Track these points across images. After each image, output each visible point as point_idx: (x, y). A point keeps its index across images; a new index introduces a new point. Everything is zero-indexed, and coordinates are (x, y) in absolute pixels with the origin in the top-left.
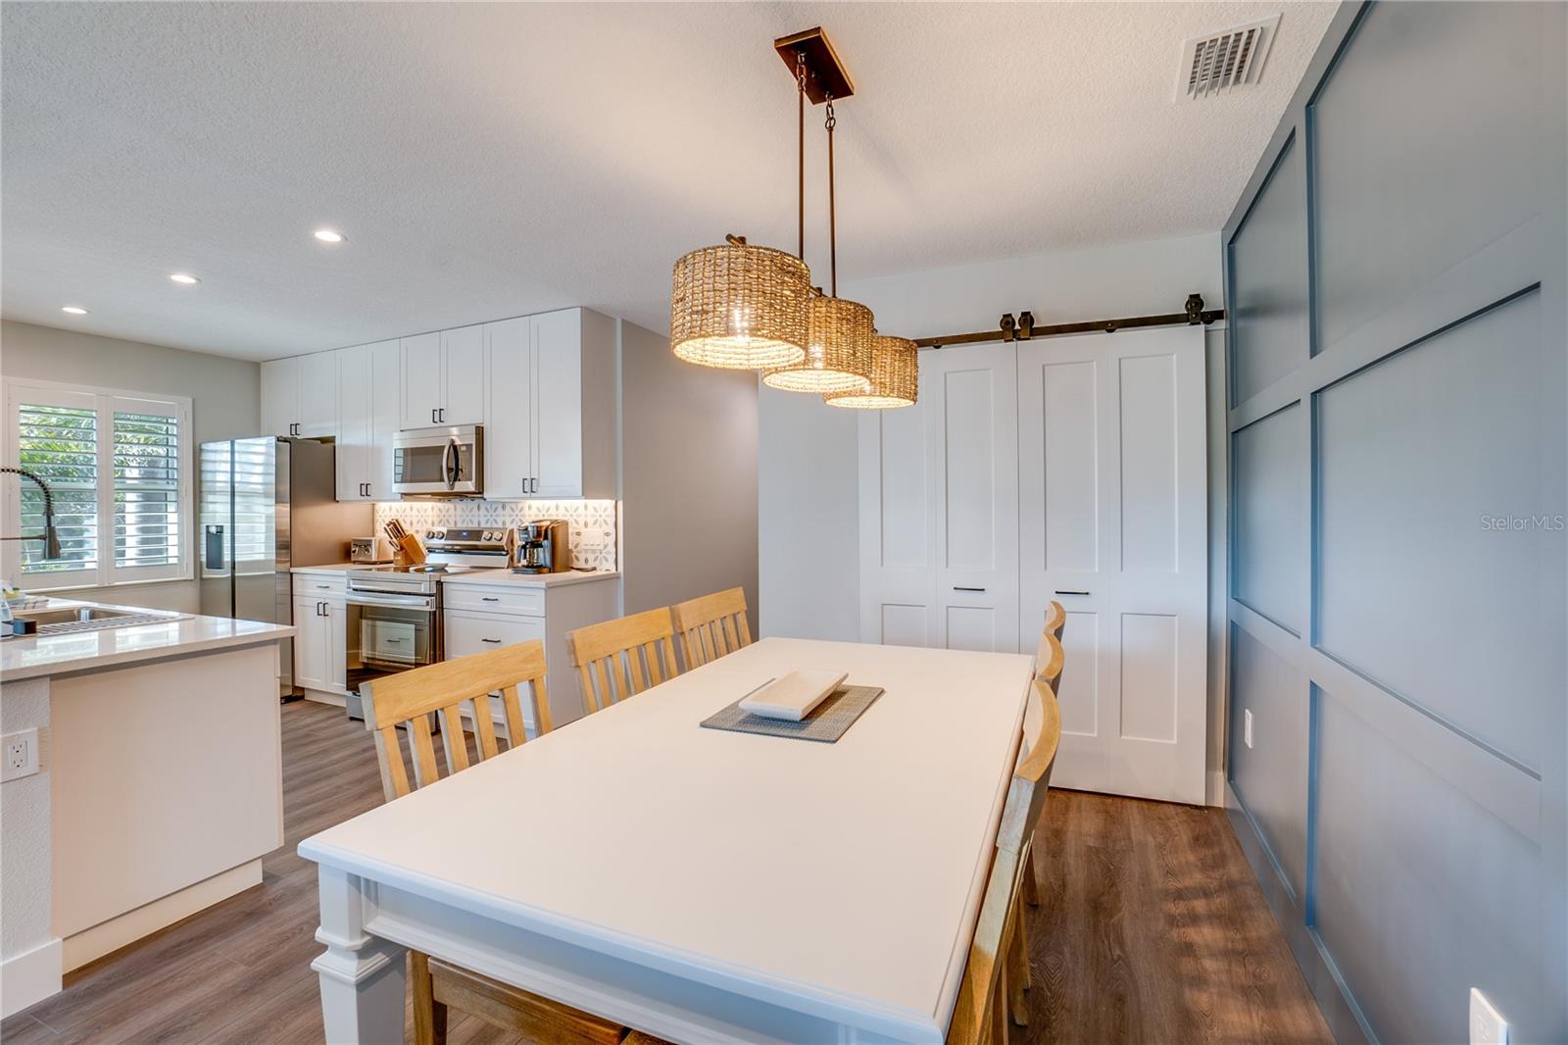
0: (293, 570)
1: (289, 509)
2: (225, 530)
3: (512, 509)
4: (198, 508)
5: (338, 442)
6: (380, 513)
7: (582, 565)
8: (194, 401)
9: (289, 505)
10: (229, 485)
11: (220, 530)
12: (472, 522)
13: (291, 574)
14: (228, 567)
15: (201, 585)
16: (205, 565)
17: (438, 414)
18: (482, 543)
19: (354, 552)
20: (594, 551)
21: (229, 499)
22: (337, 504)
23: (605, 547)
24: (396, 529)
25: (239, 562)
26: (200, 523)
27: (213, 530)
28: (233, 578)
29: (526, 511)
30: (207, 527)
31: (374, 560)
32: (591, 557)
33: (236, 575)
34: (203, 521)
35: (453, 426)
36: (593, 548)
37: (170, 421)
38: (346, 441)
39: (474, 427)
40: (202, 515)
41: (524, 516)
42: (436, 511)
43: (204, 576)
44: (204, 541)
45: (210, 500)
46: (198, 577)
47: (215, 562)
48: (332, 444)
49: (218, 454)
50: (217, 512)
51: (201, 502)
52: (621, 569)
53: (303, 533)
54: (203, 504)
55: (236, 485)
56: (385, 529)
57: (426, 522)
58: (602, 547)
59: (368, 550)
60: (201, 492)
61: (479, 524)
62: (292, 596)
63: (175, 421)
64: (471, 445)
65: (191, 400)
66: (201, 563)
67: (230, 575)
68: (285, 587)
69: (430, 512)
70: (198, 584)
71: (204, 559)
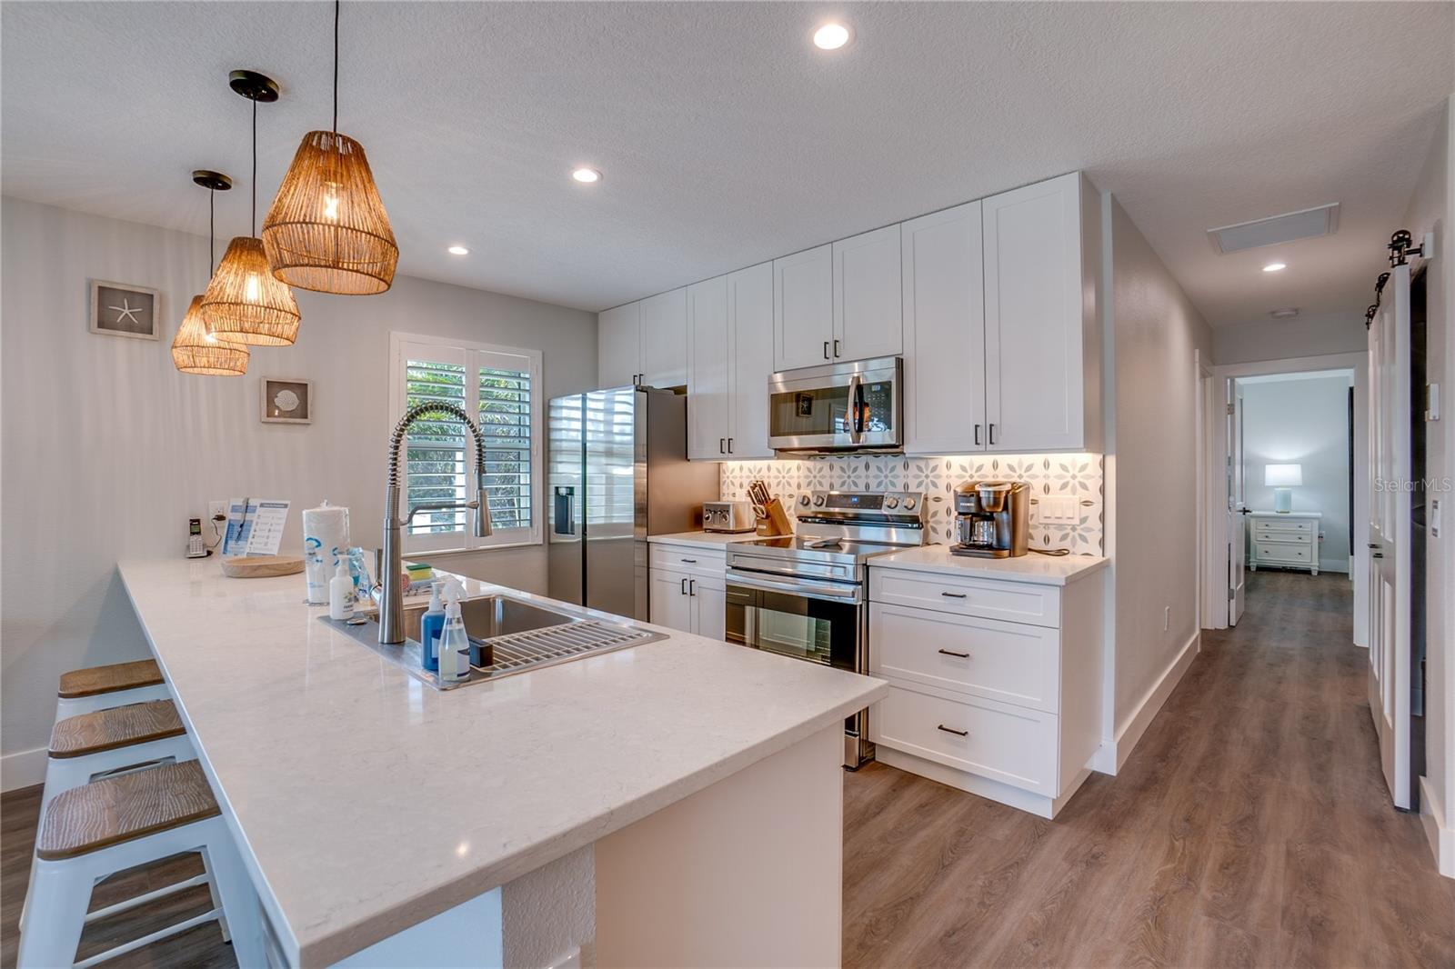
0: (650, 539)
1: (646, 469)
2: (576, 492)
3: (920, 469)
4: (546, 468)
5: (690, 392)
6: (728, 474)
7: (1040, 545)
8: (543, 354)
9: (646, 465)
10: (580, 445)
11: (571, 491)
12: (855, 484)
13: (648, 543)
14: (578, 530)
15: (549, 550)
16: (553, 529)
17: (833, 349)
18: (885, 511)
19: (708, 518)
20: (1060, 527)
21: (579, 458)
22: (689, 463)
23: (1083, 520)
24: (760, 493)
25: (590, 526)
26: (549, 484)
27: (563, 491)
28: (584, 542)
29: (943, 470)
30: (557, 488)
31: (731, 529)
32: (1055, 536)
33: (588, 539)
34: (551, 482)
35: (855, 361)
36: (1060, 522)
37: (522, 375)
38: (699, 390)
39: (894, 359)
40: (551, 475)
41: (939, 477)
42: (803, 472)
43: (553, 541)
44: (552, 504)
45: (559, 460)
46: (546, 541)
47: (563, 525)
48: (684, 395)
49: (568, 412)
50: (566, 472)
51: (549, 462)
52: (1111, 552)
53: (658, 497)
54: (552, 464)
55: (588, 445)
56: (749, 492)
57: (790, 485)
58: (1076, 521)
59: (725, 517)
60: (549, 451)
61: (867, 486)
62: (648, 568)
63: (527, 376)
64: (889, 383)
65: (541, 353)
66: (549, 525)
67: (580, 539)
68: (639, 558)
69: (794, 472)
70: (546, 549)
71: (552, 522)
